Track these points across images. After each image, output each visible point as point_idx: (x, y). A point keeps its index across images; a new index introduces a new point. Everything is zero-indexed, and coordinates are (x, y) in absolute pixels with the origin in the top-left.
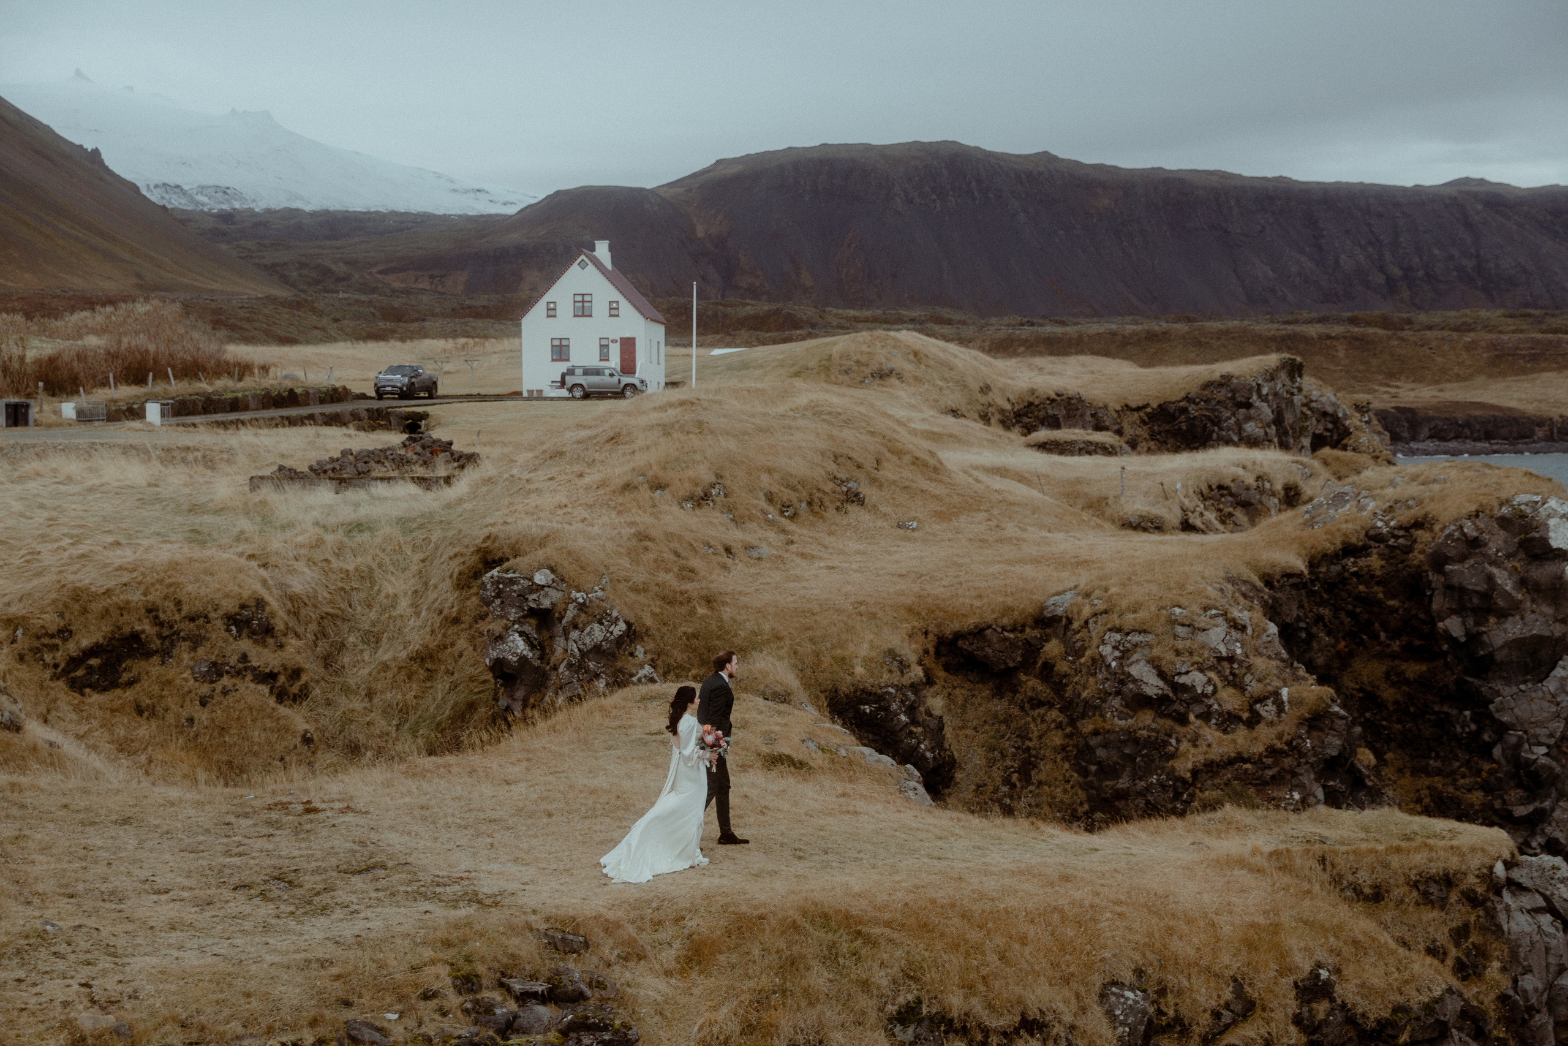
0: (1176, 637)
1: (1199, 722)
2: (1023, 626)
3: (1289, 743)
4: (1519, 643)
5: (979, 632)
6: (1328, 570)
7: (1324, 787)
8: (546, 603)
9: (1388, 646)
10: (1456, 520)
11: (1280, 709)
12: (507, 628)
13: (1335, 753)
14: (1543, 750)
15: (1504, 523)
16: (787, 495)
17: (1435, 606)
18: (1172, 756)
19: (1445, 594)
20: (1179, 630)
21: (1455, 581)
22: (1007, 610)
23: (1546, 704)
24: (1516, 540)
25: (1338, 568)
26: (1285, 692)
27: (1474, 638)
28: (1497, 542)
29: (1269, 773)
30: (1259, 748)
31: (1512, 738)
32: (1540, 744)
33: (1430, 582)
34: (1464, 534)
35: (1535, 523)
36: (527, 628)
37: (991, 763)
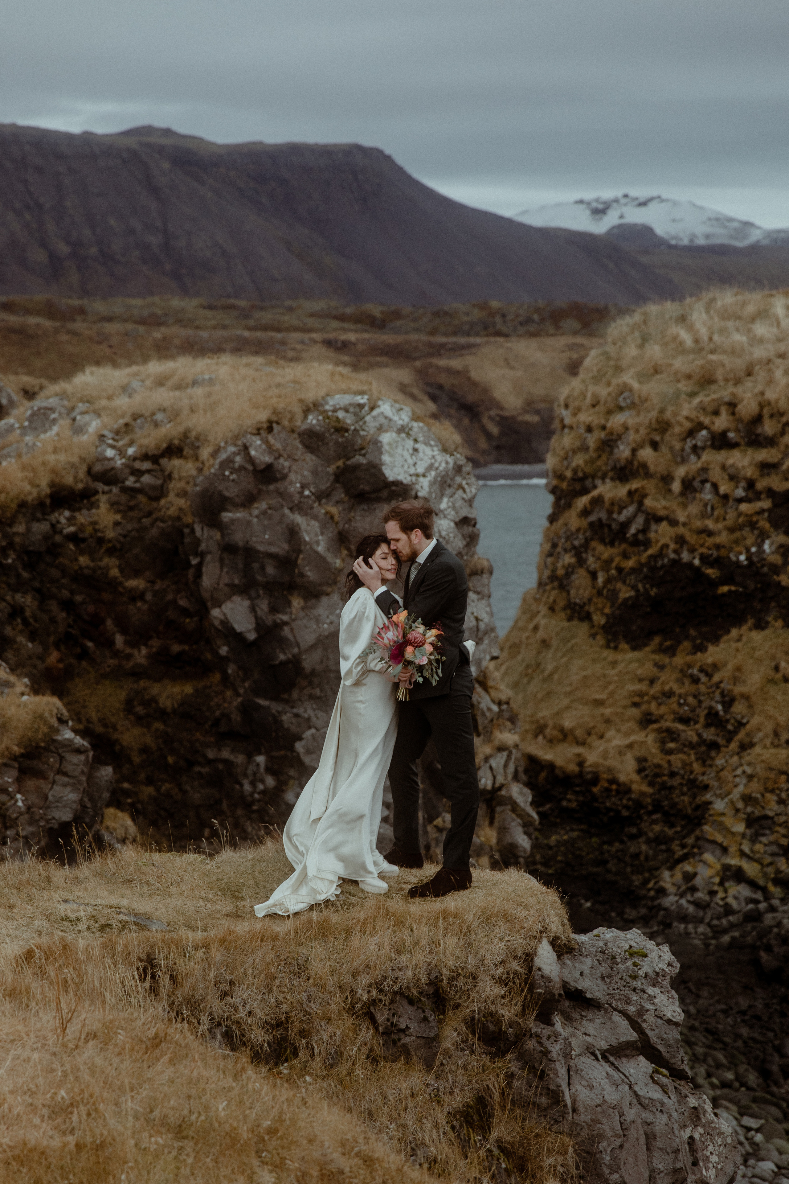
9: (129, 657)
10: (237, 437)
17: (206, 582)
19: (222, 561)
21: (239, 538)
24: (331, 469)
27: (269, 633)
33: (197, 542)
34: (250, 460)
35: (360, 441)
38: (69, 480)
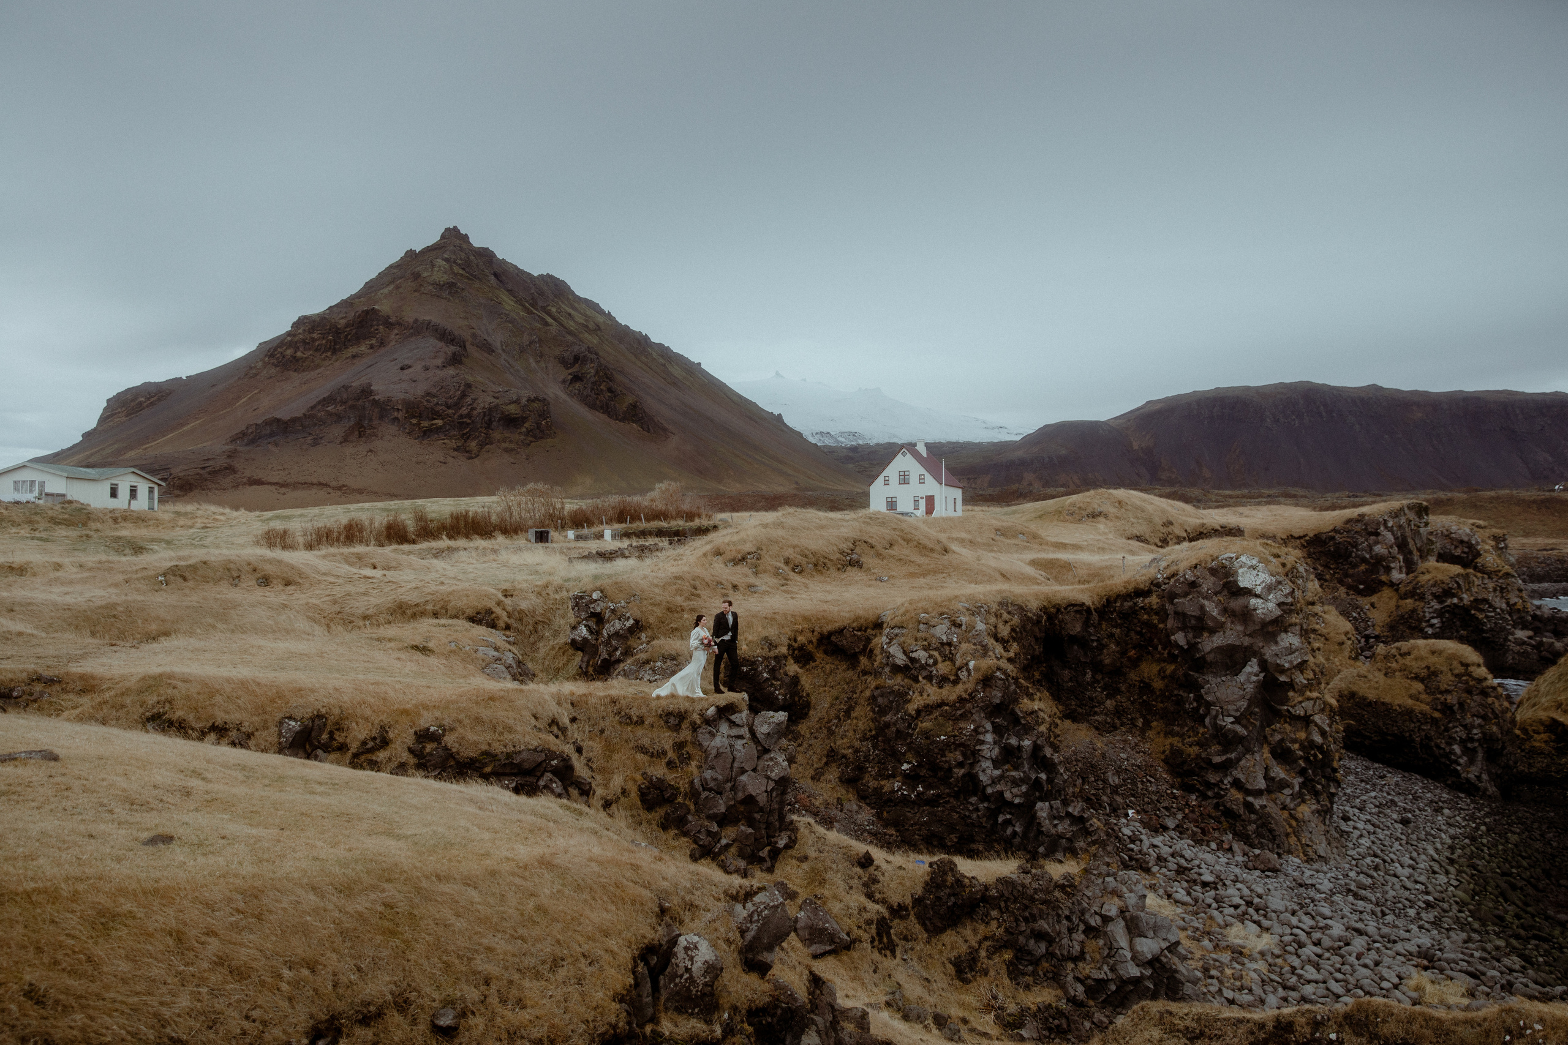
0: (918, 630)
1: (924, 681)
2: (866, 628)
3: (970, 695)
4: (1219, 649)
5: (840, 631)
6: (1122, 605)
7: (993, 723)
8: (598, 610)
9: (1162, 654)
11: (969, 675)
12: (579, 623)
13: (998, 701)
14: (1232, 719)
15: (1213, 571)
16: (799, 559)
17: (1168, 626)
18: (909, 701)
19: (1175, 618)
20: (921, 626)
21: (1179, 609)
22: (857, 619)
23: (1237, 689)
24: (1221, 583)
25: (1131, 604)
26: (972, 664)
27: (1193, 646)
28: (1208, 584)
29: (959, 712)
30: (953, 697)
31: (1214, 710)
32: (1229, 715)
36: (590, 623)
37: (832, 705)
38: (1142, 586)
